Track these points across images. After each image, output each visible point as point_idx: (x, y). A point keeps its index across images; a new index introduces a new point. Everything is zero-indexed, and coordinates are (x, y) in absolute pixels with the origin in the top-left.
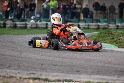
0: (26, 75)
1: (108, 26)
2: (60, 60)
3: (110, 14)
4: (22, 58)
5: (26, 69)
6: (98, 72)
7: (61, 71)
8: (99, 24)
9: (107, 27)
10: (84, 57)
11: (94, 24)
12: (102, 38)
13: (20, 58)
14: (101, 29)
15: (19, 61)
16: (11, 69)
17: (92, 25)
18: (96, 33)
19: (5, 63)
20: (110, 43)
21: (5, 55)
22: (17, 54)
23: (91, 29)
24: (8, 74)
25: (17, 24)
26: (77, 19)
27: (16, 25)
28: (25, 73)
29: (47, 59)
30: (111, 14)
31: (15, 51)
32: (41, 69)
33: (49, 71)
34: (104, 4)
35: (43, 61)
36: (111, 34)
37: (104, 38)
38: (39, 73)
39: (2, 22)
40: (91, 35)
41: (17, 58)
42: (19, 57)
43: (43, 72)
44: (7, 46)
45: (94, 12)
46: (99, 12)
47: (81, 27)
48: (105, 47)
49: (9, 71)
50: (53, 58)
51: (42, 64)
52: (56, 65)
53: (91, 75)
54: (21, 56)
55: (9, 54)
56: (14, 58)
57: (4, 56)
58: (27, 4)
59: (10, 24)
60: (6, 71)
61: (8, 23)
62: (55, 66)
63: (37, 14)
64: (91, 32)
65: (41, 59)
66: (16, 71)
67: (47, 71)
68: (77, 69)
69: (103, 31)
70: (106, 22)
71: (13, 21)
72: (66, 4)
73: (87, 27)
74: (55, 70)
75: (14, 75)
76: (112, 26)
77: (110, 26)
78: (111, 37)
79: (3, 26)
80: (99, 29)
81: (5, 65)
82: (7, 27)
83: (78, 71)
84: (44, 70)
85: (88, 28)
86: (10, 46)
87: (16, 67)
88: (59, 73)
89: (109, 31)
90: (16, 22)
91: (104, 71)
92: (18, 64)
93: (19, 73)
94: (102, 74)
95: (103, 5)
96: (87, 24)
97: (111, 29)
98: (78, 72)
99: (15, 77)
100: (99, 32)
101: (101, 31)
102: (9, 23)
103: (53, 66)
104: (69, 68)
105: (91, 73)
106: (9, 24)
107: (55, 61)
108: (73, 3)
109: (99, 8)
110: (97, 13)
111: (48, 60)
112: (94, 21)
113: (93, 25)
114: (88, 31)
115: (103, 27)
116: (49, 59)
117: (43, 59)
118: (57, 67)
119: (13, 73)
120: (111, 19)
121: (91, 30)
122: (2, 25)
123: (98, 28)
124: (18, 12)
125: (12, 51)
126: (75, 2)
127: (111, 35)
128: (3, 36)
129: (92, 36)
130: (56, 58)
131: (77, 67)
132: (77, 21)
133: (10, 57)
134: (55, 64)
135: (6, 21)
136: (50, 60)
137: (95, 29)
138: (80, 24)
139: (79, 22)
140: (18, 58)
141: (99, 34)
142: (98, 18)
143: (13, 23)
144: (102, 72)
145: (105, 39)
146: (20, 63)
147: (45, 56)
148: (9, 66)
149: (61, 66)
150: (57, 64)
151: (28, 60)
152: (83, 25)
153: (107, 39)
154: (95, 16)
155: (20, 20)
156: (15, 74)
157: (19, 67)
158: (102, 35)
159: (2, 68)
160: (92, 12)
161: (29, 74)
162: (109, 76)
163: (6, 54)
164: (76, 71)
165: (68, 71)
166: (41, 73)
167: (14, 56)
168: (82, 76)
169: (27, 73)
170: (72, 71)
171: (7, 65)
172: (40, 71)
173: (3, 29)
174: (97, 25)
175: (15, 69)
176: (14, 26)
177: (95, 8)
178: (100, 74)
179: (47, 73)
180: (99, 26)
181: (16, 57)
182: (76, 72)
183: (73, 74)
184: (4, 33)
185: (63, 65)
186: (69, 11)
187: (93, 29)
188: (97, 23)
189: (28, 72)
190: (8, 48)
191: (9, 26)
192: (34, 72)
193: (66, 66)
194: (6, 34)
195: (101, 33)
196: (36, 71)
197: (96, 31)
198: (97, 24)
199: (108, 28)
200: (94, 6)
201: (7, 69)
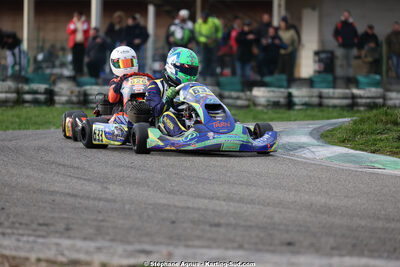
0: (121, 256)
1: (384, 98)
2: (232, 209)
3: (389, 58)
4: (107, 200)
5: (121, 237)
6: (354, 246)
7: (236, 245)
8: (356, 91)
9: (381, 101)
10: (307, 197)
11: (339, 91)
12: (365, 138)
13: (101, 203)
14: (362, 109)
15: (99, 212)
16: (74, 238)
17: (331, 95)
18: (346, 120)
19: (53, 218)
20: (393, 154)
21: (53, 193)
22: (93, 188)
23: (328, 106)
24: (63, 255)
25: (89, 92)
26: (284, 77)
27: (86, 95)
28: (120, 248)
29: (190, 205)
30: (395, 59)
31: (85, 179)
32: (171, 238)
33: (197, 243)
34: (371, 27)
35: (177, 212)
36: (396, 123)
37: (373, 137)
38: (164, 250)
39: (42, 87)
40: (329, 128)
41: (91, 202)
42: (100, 199)
43: (176, 246)
44: (60, 165)
45: (339, 52)
46: (355, 52)
47: (296, 100)
48: (376, 165)
49: (66, 242)
50: (206, 201)
51: (173, 222)
52: (218, 225)
53: (330, 255)
54: (103, 196)
55: (67, 191)
56: (82, 201)
57: (52, 197)
58: (117, 27)
59: (68, 93)
60: (57, 244)
61: (62, 89)
62: (214, 229)
63: (154, 60)
64: (328, 118)
65: (169, 206)
66: (91, 245)
67: (190, 243)
68: (287, 237)
69: (367, 115)
70: (377, 84)
71: (79, 84)
72: (246, 29)
73: (315, 100)
74: (215, 240)
75: (82, 257)
76: (396, 99)
77: (391, 99)
78: (395, 135)
79: (46, 99)
80: (355, 108)
81: (53, 225)
82: (59, 103)
83: (290, 244)
84: (179, 239)
85: (320, 105)
86: (68, 163)
87: (91, 231)
88: (227, 248)
89: (386, 114)
90: (88, 88)
91: (373, 242)
92: (96, 220)
93: (99, 249)
94: (366, 253)
95: (369, 31)
96: (315, 91)
97: (395, 107)
98: (291, 248)
99: (88, 263)
100: (354, 118)
101: (363, 115)
102: (64, 89)
103: (207, 228)
104: (262, 235)
105: (332, 248)
106: (64, 92)
107: (214, 211)
108: (269, 24)
109: (356, 41)
110: (347, 57)
111: (193, 208)
112: (339, 82)
113: (336, 95)
114: (320, 114)
115: (368, 101)
116: (196, 206)
117: (177, 204)
118: (222, 230)
119: (78, 251)
120: (393, 74)
121: (331, 109)
122: (42, 97)
123: (353, 105)
124: (92, 53)
125: (75, 180)
126: (276, 22)
127: (395, 128)
128: (48, 131)
129: (333, 130)
130: (217, 202)
131: (287, 231)
132: (285, 84)
133: (70, 200)
134: (217, 220)
135: (54, 83)
136: (199, 209)
137: (342, 107)
138: (295, 91)
139: (289, 86)
140: (96, 203)
141: (355, 123)
142: (351, 73)
143: (77, 89)
144: (366, 245)
145: (375, 140)
146: (100, 218)
147: (182, 194)
148: (68, 229)
149: (235, 227)
150: (222, 221)
151: (127, 207)
152: (303, 97)
153: (381, 140)
154: (341, 66)
155: (100, 81)
156: (87, 252)
157: (99, 232)
158: (365, 127)
159: (44, 234)
160: (332, 53)
161: (130, 255)
162: (388, 258)
163: (57, 189)
164: (282, 244)
165: (256, 244)
166: (171, 249)
167: (82, 197)
168: (302, 259)
169: (125, 251)
170: (271, 245)
171: (61, 226)
172: (169, 245)
173: (45, 109)
174: (350, 95)
175: (85, 239)
176: (82, 98)
177: (340, 40)
178: (361, 254)
179: (190, 251)
180: (354, 97)
181: (88, 198)
182: (285, 248)
183: (273, 252)
184: (50, 123)
185: (242, 223)
186: (255, 50)
187: (335, 107)
188: (347, 87)
189: (130, 248)
190: (63, 170)
191: (64, 99)
192: (147, 247)
193: (250, 227)
194: (54, 125)
195: (362, 121)
196: (155, 244)
197: (345, 113)
198: (347, 91)
199: (384, 105)
200: (337, 33)
201: (60, 237)
